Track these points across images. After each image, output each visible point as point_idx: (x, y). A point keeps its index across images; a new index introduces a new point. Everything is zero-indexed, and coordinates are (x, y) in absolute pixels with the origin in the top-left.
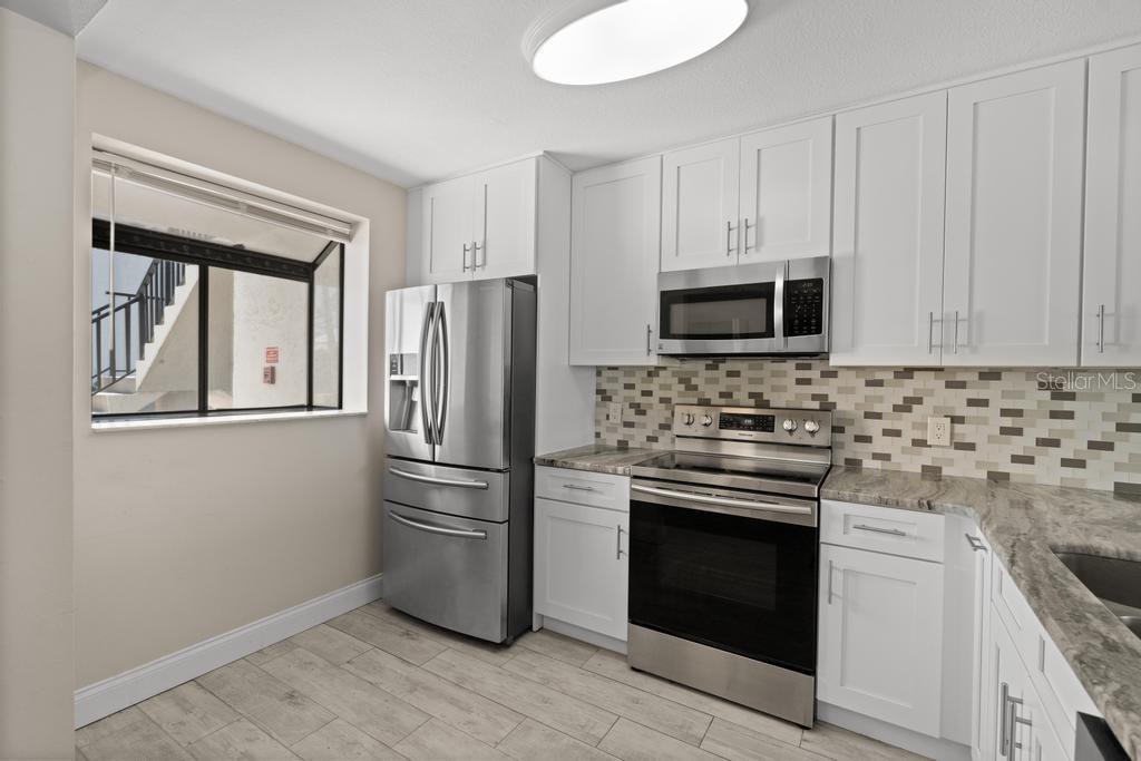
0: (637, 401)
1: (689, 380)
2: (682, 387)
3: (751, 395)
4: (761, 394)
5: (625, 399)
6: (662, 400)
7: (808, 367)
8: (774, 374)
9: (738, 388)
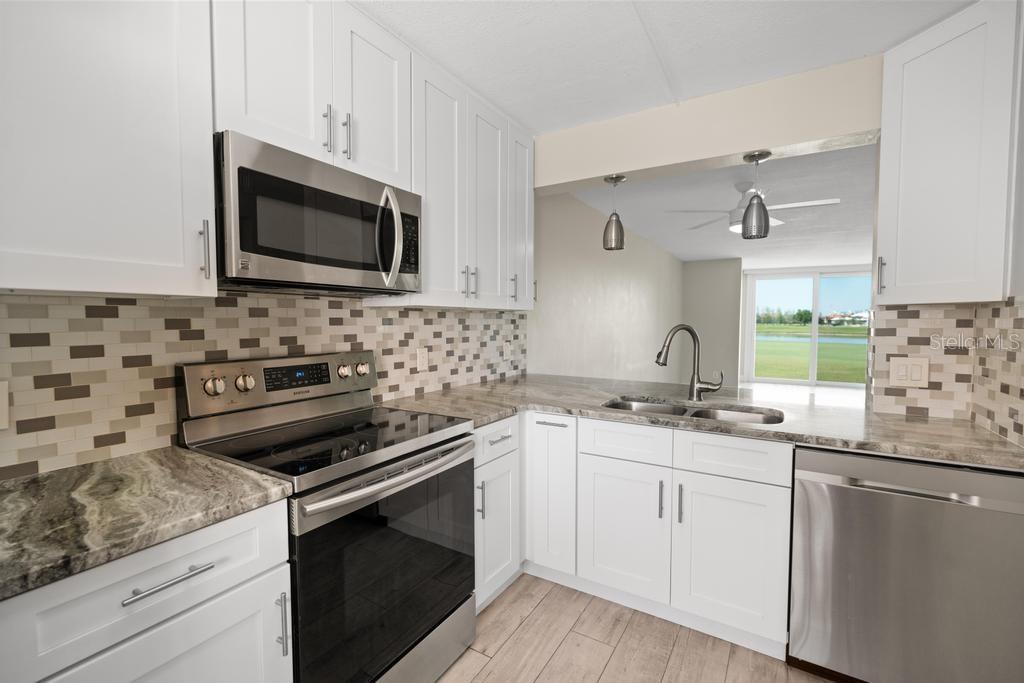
0: (56, 370)
1: (187, 323)
2: (174, 335)
3: (283, 341)
4: (294, 339)
5: (18, 369)
6: (129, 362)
7: (338, 306)
8: (309, 313)
9: (267, 332)
